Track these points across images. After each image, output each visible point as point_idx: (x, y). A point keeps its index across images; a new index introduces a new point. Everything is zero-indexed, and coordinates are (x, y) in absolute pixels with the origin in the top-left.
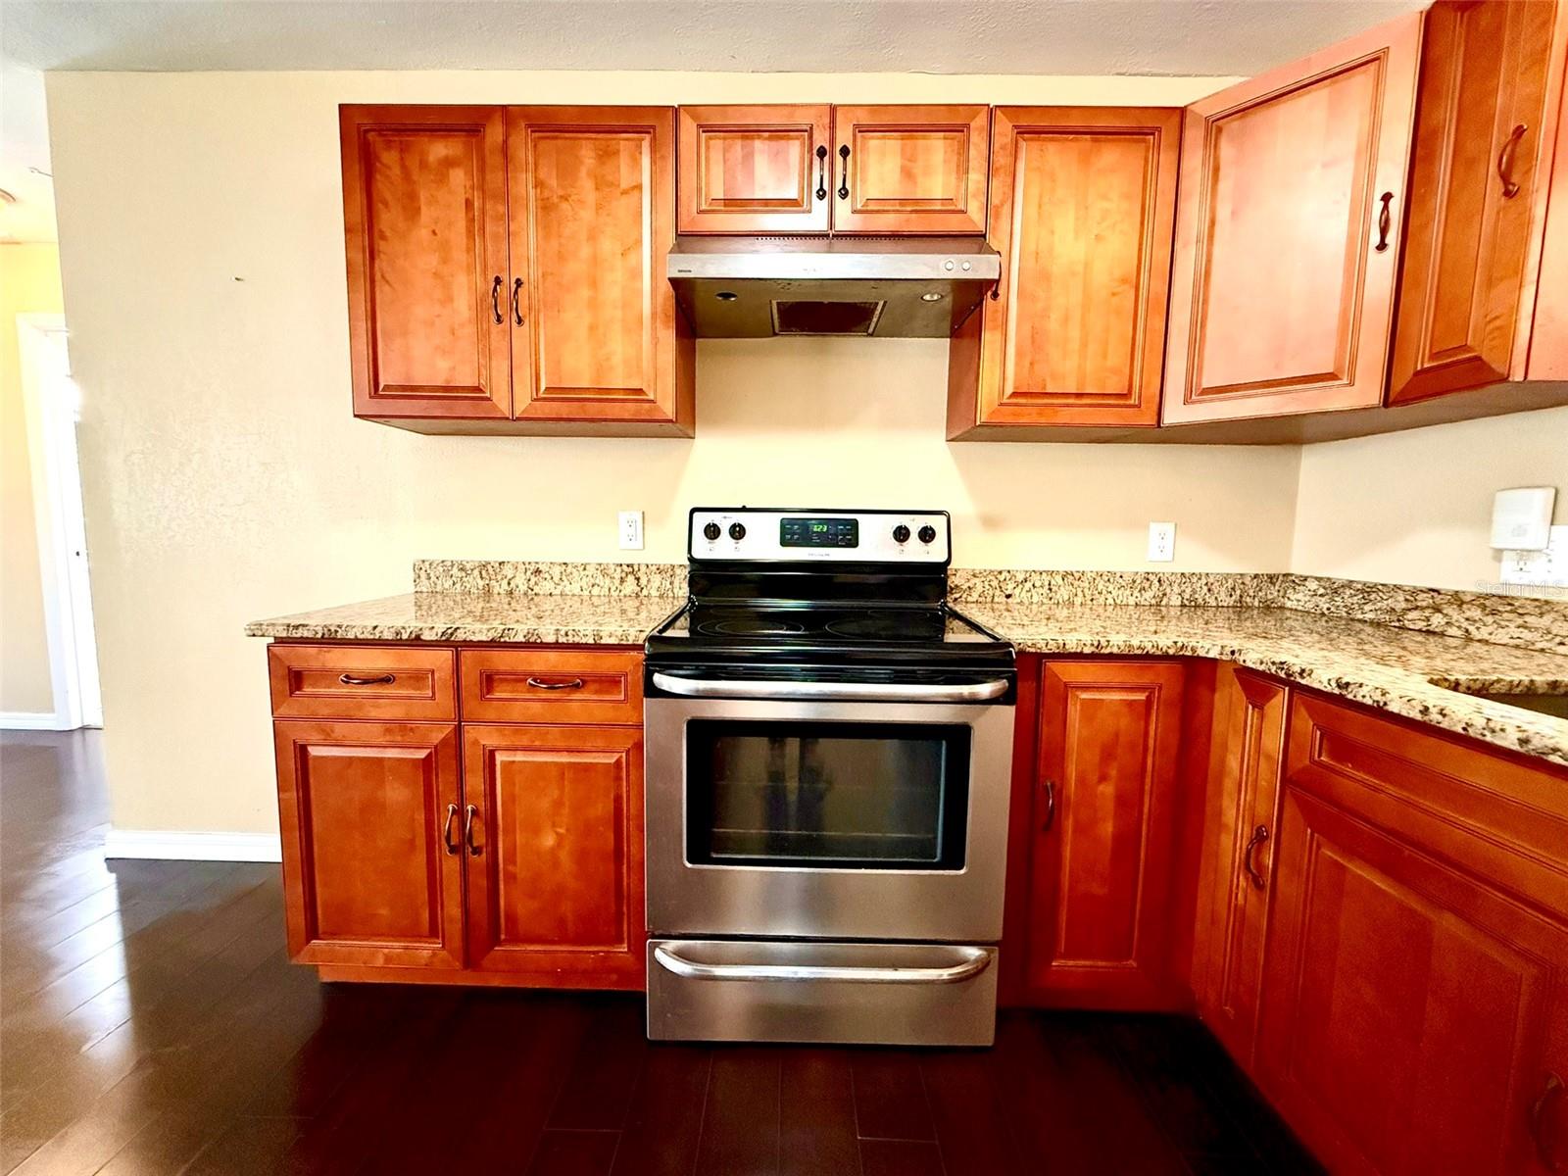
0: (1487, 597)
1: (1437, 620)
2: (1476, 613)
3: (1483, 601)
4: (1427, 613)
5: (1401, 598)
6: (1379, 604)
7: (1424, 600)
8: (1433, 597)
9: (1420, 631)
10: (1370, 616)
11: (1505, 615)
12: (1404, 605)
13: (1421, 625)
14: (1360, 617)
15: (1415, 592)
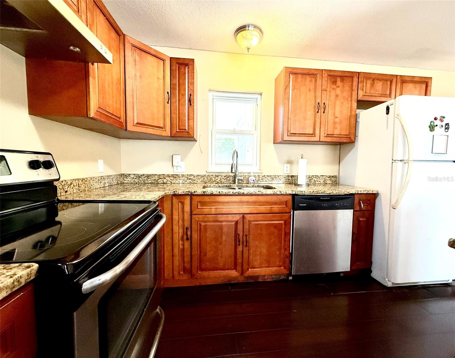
0: (174, 175)
1: (165, 180)
2: (172, 178)
3: (173, 176)
4: (163, 179)
5: (157, 177)
6: (152, 179)
7: (162, 177)
8: (163, 176)
9: (162, 183)
10: (150, 182)
11: (177, 178)
12: (157, 178)
13: (162, 182)
14: (148, 182)
15: (160, 175)
